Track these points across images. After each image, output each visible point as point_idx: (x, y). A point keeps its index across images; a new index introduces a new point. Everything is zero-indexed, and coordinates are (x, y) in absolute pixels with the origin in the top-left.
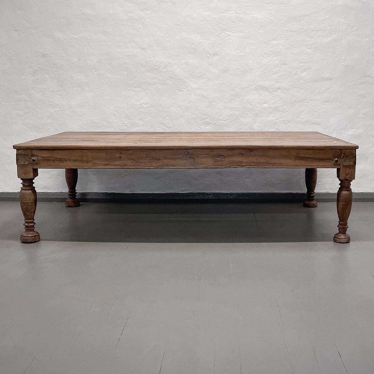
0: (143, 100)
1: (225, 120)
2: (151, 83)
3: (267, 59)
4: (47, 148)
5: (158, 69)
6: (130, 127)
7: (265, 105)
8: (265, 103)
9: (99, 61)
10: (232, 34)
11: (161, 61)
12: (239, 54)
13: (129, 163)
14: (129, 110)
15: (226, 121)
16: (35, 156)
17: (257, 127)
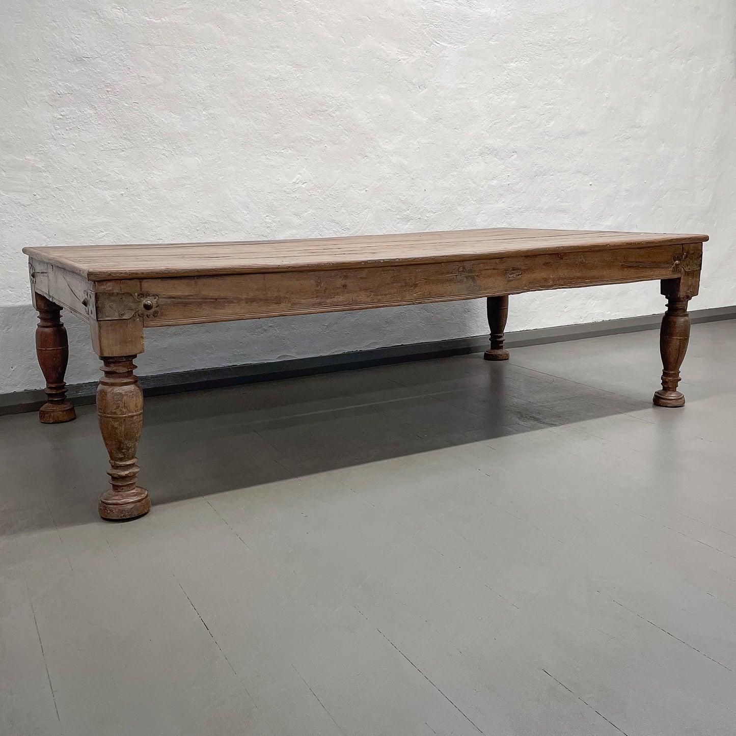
0: (300, 174)
1: (434, 211)
2: (313, 140)
3: (499, 97)
4: (184, 273)
5: (327, 110)
6: (276, 231)
7: (494, 182)
8: (494, 178)
9: (210, 87)
10: (449, 45)
11: (331, 95)
12: (459, 87)
13: (363, 297)
14: (275, 195)
15: (436, 214)
16: (149, 295)
17: (481, 222)
